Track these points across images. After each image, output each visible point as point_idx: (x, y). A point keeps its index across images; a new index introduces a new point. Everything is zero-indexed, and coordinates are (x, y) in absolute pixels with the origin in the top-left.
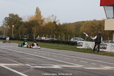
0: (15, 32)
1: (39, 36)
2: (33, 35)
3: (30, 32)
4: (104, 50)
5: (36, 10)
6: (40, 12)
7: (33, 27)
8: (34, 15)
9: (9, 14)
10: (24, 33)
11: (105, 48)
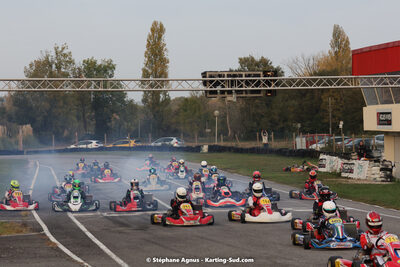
0: (262, 116)
1: (342, 123)
2: (326, 121)
3: (317, 111)
4: (350, 175)
5: (334, 35)
6: (347, 42)
7: (326, 95)
8: (327, 53)
9: (241, 59)
10: (291, 116)
11: (351, 171)
